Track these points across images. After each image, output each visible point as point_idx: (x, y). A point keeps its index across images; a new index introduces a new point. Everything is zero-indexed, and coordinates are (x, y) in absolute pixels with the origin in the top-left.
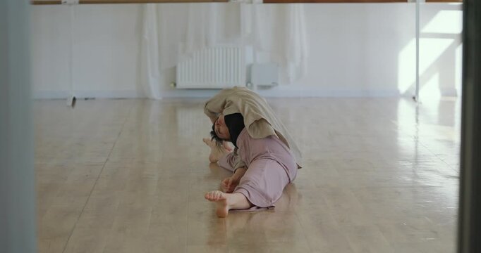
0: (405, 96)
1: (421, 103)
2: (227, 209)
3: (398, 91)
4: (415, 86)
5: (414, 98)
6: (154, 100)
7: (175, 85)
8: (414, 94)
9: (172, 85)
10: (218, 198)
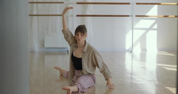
0: (128, 51)
1: (134, 53)
2: (71, 92)
3: (126, 49)
4: (132, 47)
5: (131, 52)
6: (36, 52)
7: (44, 46)
8: (131, 50)
9: (43, 46)
10: (67, 89)
